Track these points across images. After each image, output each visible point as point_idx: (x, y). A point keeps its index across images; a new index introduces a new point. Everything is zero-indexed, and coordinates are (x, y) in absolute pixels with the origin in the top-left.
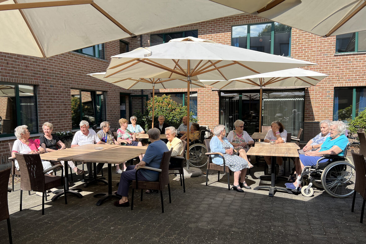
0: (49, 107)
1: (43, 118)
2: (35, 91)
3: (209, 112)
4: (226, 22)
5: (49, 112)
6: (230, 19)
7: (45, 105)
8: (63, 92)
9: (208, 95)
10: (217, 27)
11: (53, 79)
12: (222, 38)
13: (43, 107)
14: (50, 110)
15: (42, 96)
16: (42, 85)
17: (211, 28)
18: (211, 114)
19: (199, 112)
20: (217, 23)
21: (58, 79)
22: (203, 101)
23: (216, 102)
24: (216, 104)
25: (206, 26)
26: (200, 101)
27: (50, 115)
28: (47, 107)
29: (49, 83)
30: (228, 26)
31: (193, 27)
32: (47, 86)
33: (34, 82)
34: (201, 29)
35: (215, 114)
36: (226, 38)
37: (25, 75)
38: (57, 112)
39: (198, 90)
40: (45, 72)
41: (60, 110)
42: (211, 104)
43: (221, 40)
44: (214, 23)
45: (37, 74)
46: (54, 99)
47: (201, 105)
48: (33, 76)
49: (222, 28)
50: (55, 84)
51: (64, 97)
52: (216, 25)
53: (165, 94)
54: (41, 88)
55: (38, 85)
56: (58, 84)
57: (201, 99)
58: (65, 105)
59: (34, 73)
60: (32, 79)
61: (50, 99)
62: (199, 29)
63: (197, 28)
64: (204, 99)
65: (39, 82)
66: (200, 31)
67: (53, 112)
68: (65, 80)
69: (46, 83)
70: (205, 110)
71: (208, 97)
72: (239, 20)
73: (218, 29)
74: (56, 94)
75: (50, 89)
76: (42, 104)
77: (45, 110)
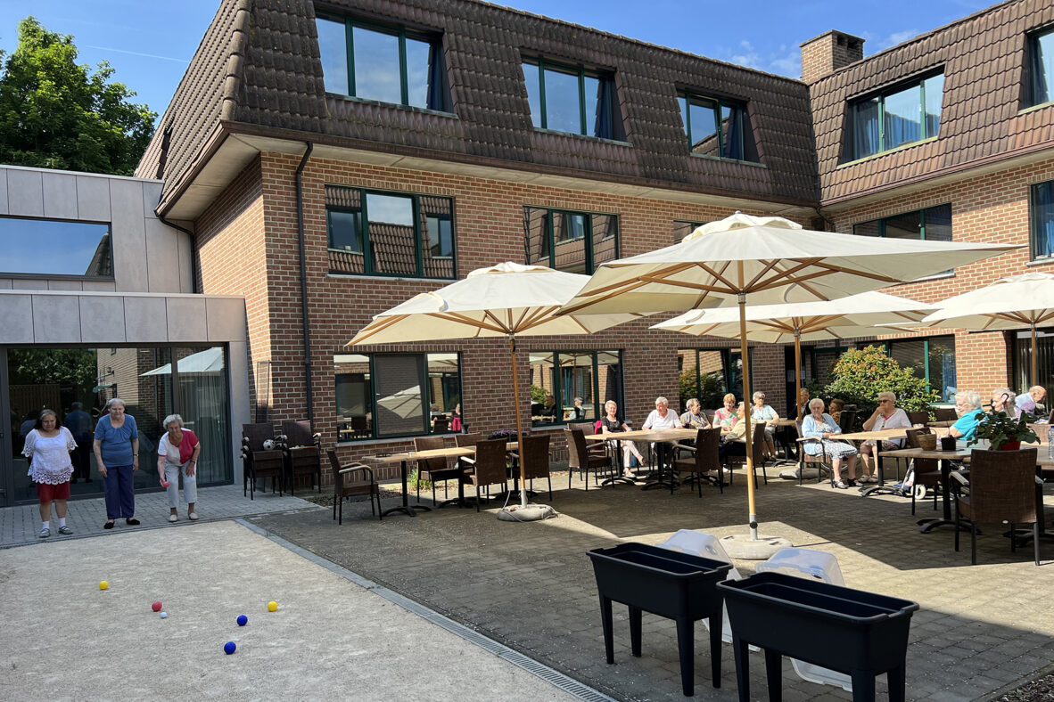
0: (641, 381)
1: (631, 397)
2: (620, 356)
3: (984, 378)
4: (1015, 178)
5: (640, 389)
6: (1025, 171)
7: (634, 377)
8: (664, 356)
9: (980, 341)
10: (994, 191)
11: (648, 337)
12: (1008, 214)
13: (631, 381)
14: (642, 384)
15: (630, 365)
16: (630, 349)
17: (980, 195)
18: (989, 382)
19: (961, 378)
20: (994, 183)
21: (656, 337)
22: (969, 354)
23: (1000, 356)
24: (999, 360)
25: (969, 193)
26: (961, 354)
27: (642, 392)
28: (638, 381)
29: (641, 345)
30: (1019, 186)
31: (941, 199)
32: (637, 349)
33: (618, 344)
34: (958, 200)
35: (998, 382)
36: (1016, 213)
37: (606, 337)
38: (654, 388)
39: (956, 331)
40: (635, 329)
41: (658, 384)
42: (987, 361)
43: (1006, 219)
44: (987, 185)
45: (623, 333)
46: (649, 368)
47: (965, 362)
48: (617, 337)
49: (1006, 193)
50: (651, 345)
51: (665, 364)
52: (993, 188)
53: (871, 346)
54: (628, 354)
55: (624, 349)
56: (656, 345)
57: (963, 350)
58: (667, 376)
59: (618, 333)
60: (615, 341)
61: (642, 369)
62: (954, 200)
63: (949, 198)
64: (970, 350)
65: (625, 344)
66: (955, 204)
67: (648, 388)
68: (668, 337)
69: (636, 345)
70: (975, 374)
71: (979, 345)
72: (1044, 171)
73: (998, 195)
74: (653, 360)
75: (642, 353)
76: (630, 377)
77: (634, 385)
